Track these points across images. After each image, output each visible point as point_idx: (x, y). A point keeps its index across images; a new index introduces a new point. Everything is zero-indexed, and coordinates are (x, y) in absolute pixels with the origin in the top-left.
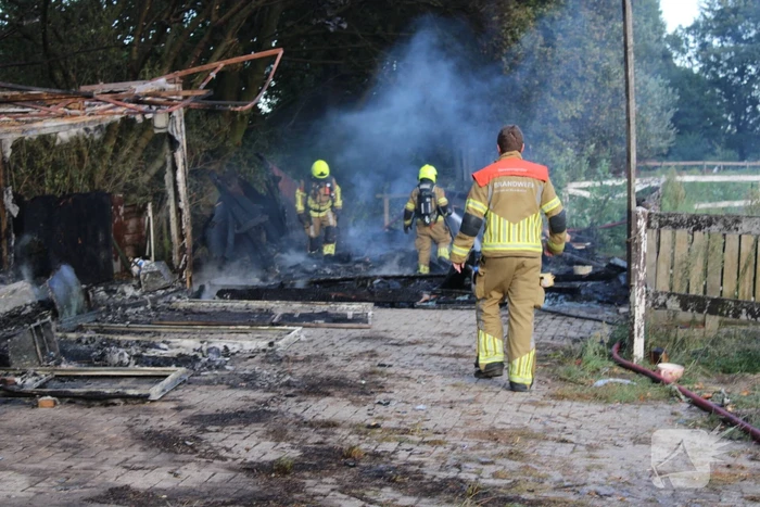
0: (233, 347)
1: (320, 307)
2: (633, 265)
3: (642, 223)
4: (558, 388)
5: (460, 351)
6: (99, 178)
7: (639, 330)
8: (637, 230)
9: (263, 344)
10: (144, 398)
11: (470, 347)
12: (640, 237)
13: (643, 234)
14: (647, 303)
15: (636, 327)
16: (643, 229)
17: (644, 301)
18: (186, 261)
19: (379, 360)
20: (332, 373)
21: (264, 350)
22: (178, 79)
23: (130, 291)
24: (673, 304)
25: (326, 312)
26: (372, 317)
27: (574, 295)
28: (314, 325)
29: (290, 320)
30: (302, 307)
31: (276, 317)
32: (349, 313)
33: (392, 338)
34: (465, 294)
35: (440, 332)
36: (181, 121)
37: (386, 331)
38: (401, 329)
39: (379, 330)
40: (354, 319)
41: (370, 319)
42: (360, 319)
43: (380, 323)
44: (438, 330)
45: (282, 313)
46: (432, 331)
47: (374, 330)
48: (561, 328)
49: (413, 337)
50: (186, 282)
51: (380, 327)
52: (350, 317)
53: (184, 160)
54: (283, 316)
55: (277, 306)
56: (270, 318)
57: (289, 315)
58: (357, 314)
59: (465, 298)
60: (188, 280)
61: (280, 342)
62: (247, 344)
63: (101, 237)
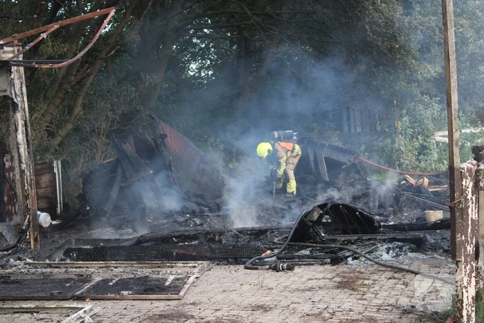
2: (458, 236)
3: (468, 183)
7: (469, 317)
8: (463, 192)
12: (466, 200)
13: (469, 197)
14: (477, 282)
15: (465, 313)
16: (470, 190)
17: (473, 280)
18: (29, 222)
22: (16, 42)
25: (147, 277)
26: (194, 282)
27: (419, 245)
28: (118, 297)
29: (102, 291)
30: (124, 272)
31: (87, 286)
32: (172, 278)
33: (192, 317)
34: (308, 247)
35: (253, 305)
36: (21, 84)
37: (193, 304)
38: (213, 300)
39: (187, 302)
40: (169, 287)
41: (187, 286)
42: (176, 288)
43: (197, 290)
44: (253, 300)
45: (101, 279)
46: (246, 303)
47: (182, 302)
48: (393, 293)
49: (219, 314)
50: (30, 243)
51: (190, 298)
52: (167, 284)
53: (25, 121)
54: (98, 283)
55: (97, 272)
56: (79, 288)
57: (105, 281)
58: (178, 279)
59: (307, 252)
60: (32, 241)
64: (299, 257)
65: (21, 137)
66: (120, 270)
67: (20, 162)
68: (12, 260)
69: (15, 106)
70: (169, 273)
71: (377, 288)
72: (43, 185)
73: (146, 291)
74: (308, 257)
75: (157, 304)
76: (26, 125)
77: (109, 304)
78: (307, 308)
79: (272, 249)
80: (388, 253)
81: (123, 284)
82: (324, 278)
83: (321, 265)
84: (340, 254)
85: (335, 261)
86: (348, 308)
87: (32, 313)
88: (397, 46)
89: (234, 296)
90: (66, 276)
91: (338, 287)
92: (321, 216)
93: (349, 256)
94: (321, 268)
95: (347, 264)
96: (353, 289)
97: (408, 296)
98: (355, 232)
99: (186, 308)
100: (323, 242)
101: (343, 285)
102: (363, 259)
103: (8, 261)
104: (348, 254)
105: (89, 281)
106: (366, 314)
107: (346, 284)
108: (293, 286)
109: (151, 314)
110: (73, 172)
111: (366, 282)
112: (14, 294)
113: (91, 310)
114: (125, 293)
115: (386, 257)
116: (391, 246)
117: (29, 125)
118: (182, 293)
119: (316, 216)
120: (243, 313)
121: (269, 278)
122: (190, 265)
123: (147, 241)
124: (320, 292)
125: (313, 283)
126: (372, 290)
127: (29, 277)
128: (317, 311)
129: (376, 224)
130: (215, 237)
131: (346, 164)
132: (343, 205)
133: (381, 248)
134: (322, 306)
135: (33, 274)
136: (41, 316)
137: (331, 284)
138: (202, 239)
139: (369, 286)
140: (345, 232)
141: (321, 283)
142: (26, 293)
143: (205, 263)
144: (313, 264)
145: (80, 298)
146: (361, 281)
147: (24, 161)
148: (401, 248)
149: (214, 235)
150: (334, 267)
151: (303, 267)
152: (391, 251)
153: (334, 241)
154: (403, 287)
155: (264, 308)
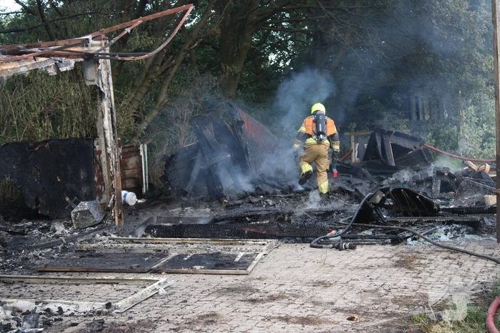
0: (69, 308)
1: (215, 247)
5: (317, 312)
9: (99, 306)
11: (332, 303)
18: (114, 201)
21: (99, 313)
22: (103, 36)
23: (60, 229)
25: (219, 253)
26: (262, 259)
27: (475, 228)
28: (191, 271)
29: (177, 265)
30: (198, 248)
31: (164, 260)
32: (241, 254)
33: (258, 291)
34: (371, 228)
35: (315, 281)
36: (108, 74)
37: (259, 279)
38: (278, 276)
39: (254, 277)
40: (238, 263)
41: (255, 262)
42: (244, 264)
43: (264, 266)
44: (315, 277)
45: (177, 254)
46: (308, 279)
47: (250, 276)
48: (448, 272)
49: (282, 288)
50: (114, 220)
51: (257, 274)
52: (237, 260)
53: (111, 109)
54: (174, 258)
55: (174, 247)
56: (156, 262)
57: (181, 257)
58: (247, 256)
59: (369, 233)
60: (116, 218)
61: (122, 304)
62: (85, 306)
63: (83, 175)
64: (362, 237)
66: (195, 246)
67: (106, 146)
68: (98, 235)
70: (239, 250)
71: (432, 267)
72: (130, 167)
73: (218, 266)
74: (370, 237)
75: (226, 278)
76: (112, 112)
77: (182, 277)
78: (364, 285)
79: (337, 230)
80: (446, 235)
81: (197, 260)
82: (383, 257)
83: (382, 244)
84: (400, 235)
85: (396, 241)
86: (403, 286)
87: (112, 284)
88: (462, 40)
89: (298, 273)
90: (146, 251)
91: (396, 266)
92: (383, 200)
93: (409, 237)
94: (381, 248)
95: (406, 244)
96: (410, 268)
97: (461, 276)
98: (416, 215)
99: (253, 283)
100: (385, 224)
101: (399, 264)
102: (422, 240)
103: (94, 236)
104: (407, 235)
105: (166, 256)
106: (420, 291)
107: (404, 264)
108: (354, 264)
109: (220, 287)
110: (159, 155)
111: (423, 261)
112: (98, 266)
113: (165, 282)
114: (198, 267)
115: (444, 238)
116: (449, 228)
117: (114, 112)
118: (249, 269)
119: (378, 199)
120: (305, 289)
121: (330, 255)
122: (260, 243)
123: (223, 220)
124: (378, 270)
125: (373, 262)
126: (427, 269)
127: (112, 251)
128: (373, 288)
129: (436, 207)
130: (284, 217)
131: (412, 150)
132: (404, 189)
133: (440, 230)
134: (379, 283)
135: (116, 248)
136: (120, 287)
137: (389, 263)
138: (273, 219)
139: (425, 265)
140: (406, 215)
141: (380, 262)
142: (108, 265)
143: (274, 241)
144: (374, 244)
145: (157, 272)
146: (417, 261)
147: (109, 145)
148: (458, 230)
149: (283, 215)
150: (394, 247)
151: (365, 246)
152: (449, 233)
153: (396, 222)
154: (457, 266)
155: (325, 284)
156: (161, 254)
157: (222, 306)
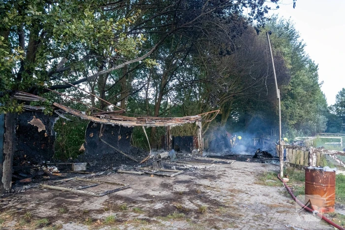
0: (198, 167)
4: (258, 182)
6: (194, 133)
7: (282, 170)
8: (281, 148)
9: (204, 167)
10: (169, 176)
11: (248, 171)
12: (282, 150)
16: (283, 148)
17: (283, 164)
19: (225, 172)
20: (213, 174)
22: (200, 116)
23: (190, 155)
24: (289, 165)
25: (224, 161)
26: (233, 163)
28: (219, 164)
29: (216, 162)
33: (233, 168)
34: (257, 159)
35: (244, 167)
37: (233, 166)
38: (237, 166)
42: (230, 163)
47: (231, 166)
49: (238, 168)
55: (215, 160)
61: (208, 167)
62: (201, 167)
63: (191, 144)
65: (200, 133)
66: (218, 160)
69: (199, 127)
70: (228, 161)
71: (270, 167)
73: (224, 163)
75: (226, 165)
78: (254, 169)
81: (219, 162)
83: (259, 163)
84: (264, 161)
85: (262, 162)
86: (262, 169)
89: (241, 166)
90: (209, 160)
93: (266, 162)
98: (268, 157)
100: (260, 159)
102: (268, 162)
107: (263, 166)
109: (225, 167)
110: (207, 141)
111: (268, 166)
112: (200, 162)
113: (214, 165)
115: (274, 163)
117: (202, 131)
120: (242, 168)
121: (248, 163)
122: (232, 160)
123: (223, 156)
124: (258, 167)
127: (201, 159)
129: (272, 156)
130: (237, 156)
132: (265, 152)
133: (273, 161)
134: (257, 169)
136: (206, 165)
137: (260, 166)
138: (235, 156)
140: (265, 157)
142: (202, 162)
143: (235, 160)
144: (257, 162)
145: (212, 163)
146: (266, 166)
151: (255, 162)
153: (263, 159)
155: (246, 168)
156: (213, 161)
157: (226, 169)
